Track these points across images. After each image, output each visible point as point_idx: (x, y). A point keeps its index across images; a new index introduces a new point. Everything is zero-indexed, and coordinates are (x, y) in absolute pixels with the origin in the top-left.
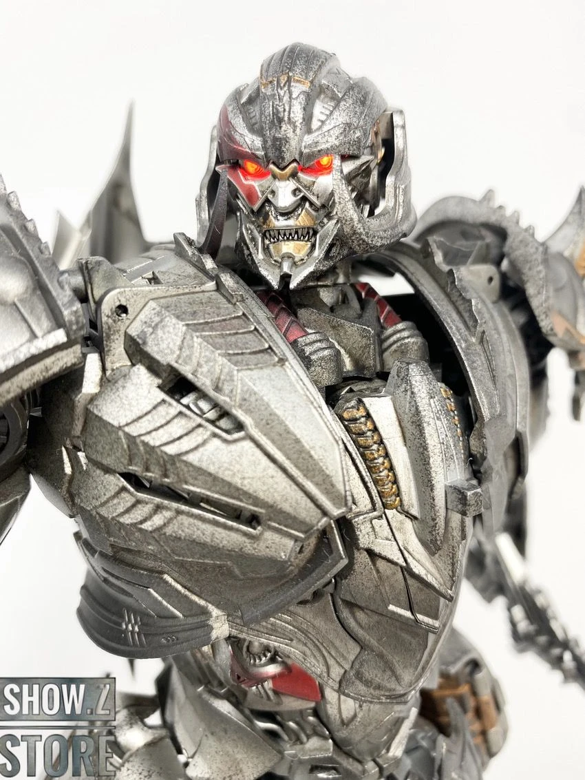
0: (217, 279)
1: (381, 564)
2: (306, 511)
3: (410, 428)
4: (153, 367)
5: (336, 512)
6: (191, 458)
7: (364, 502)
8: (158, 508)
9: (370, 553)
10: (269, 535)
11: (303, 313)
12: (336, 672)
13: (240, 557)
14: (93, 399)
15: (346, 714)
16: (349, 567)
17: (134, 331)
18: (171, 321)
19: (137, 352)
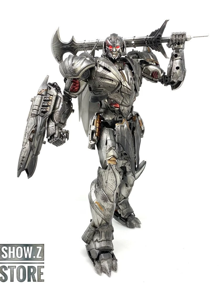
0: (107, 59)
1: (125, 87)
2: (117, 80)
3: (127, 73)
4: (102, 67)
5: (120, 80)
6: (107, 74)
7: (122, 80)
8: (104, 80)
9: (123, 85)
10: (114, 82)
11: (115, 63)
12: (121, 101)
13: (111, 84)
14: (97, 70)
15: (122, 109)
16: (121, 87)
17: (100, 64)
18: (103, 62)
19: (100, 66)
